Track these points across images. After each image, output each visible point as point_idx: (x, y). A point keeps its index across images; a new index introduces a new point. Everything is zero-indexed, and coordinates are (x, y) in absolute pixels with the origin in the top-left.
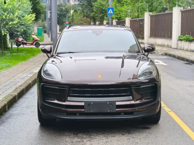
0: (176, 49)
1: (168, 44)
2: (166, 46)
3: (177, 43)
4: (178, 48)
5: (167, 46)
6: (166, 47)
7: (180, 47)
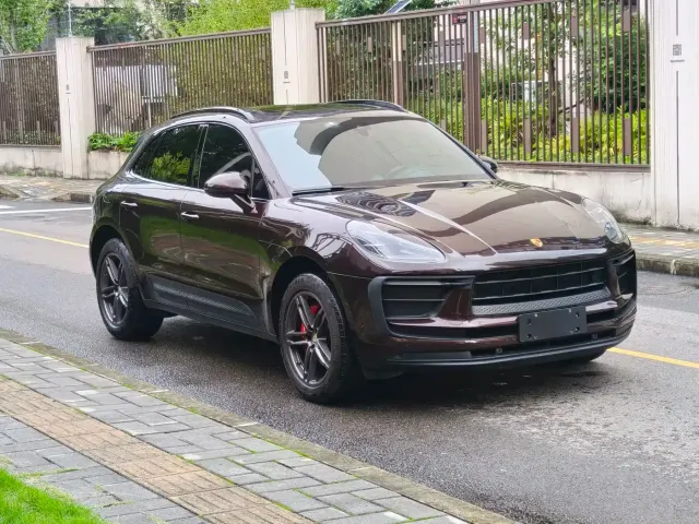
0: (83, 179)
1: (38, 165)
2: (26, 171)
3: (85, 158)
4: (93, 176)
5: (33, 173)
6: (30, 175)
7: (97, 173)
